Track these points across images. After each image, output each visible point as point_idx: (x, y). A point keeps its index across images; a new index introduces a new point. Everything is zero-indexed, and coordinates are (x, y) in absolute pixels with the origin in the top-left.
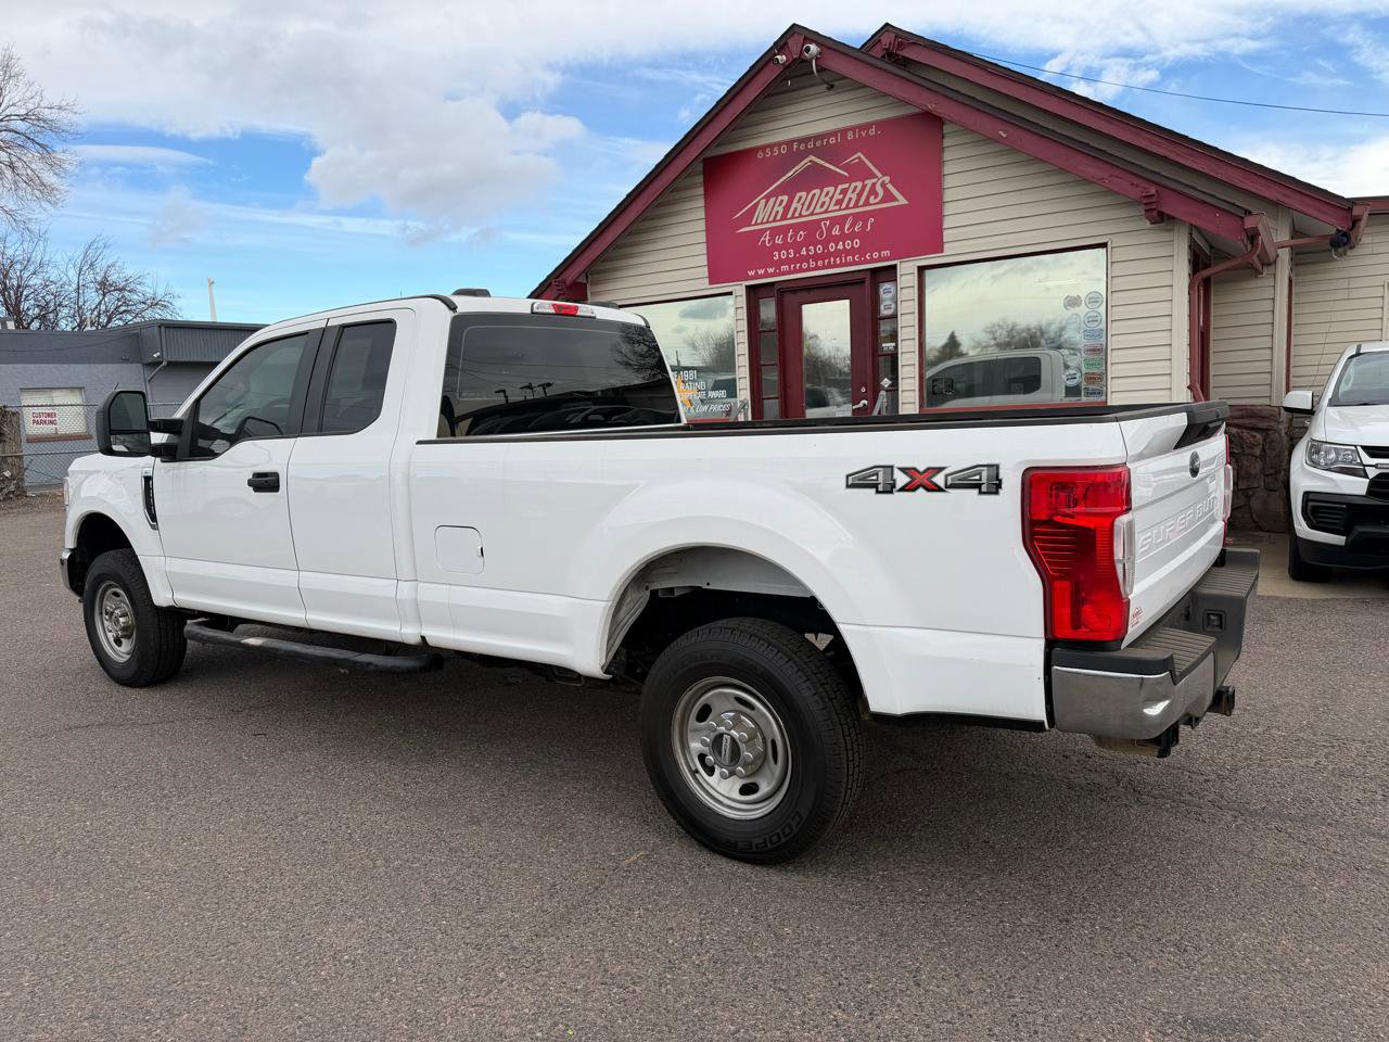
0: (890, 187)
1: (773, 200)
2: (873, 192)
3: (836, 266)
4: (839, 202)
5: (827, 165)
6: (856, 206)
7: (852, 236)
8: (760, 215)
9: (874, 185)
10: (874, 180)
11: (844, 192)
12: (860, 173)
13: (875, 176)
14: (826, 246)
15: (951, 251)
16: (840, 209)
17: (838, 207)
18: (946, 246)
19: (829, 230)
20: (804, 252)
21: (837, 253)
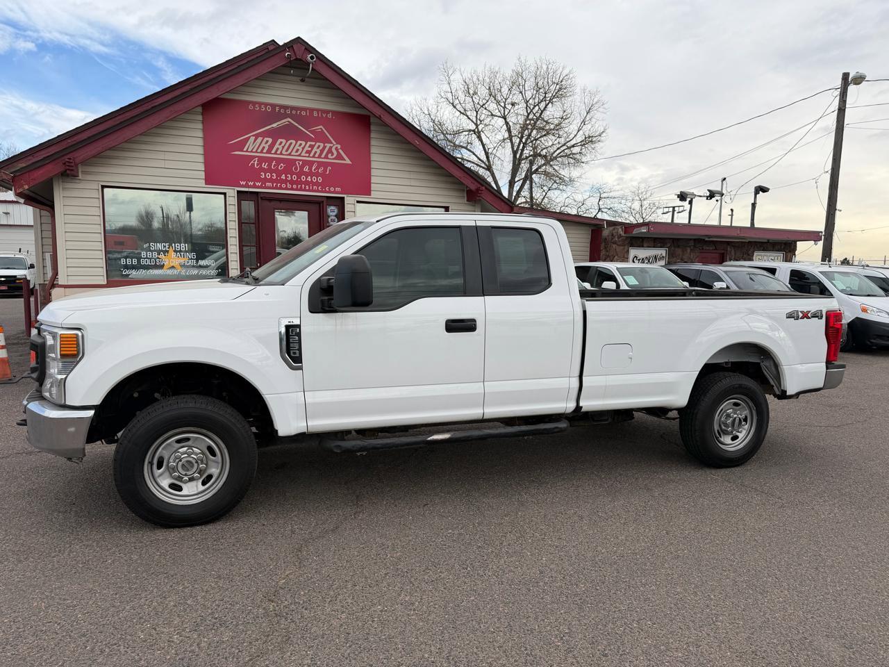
0: (341, 151)
1: (260, 139)
2: (330, 151)
3: (305, 190)
4: (308, 152)
5: (300, 127)
6: (319, 157)
7: (317, 175)
8: (251, 145)
9: (331, 148)
10: (332, 145)
11: (312, 147)
12: (321, 138)
13: (332, 143)
14: (299, 177)
15: (375, 195)
16: (308, 157)
17: (307, 155)
18: (372, 192)
19: (302, 167)
20: (283, 177)
21: (307, 183)
